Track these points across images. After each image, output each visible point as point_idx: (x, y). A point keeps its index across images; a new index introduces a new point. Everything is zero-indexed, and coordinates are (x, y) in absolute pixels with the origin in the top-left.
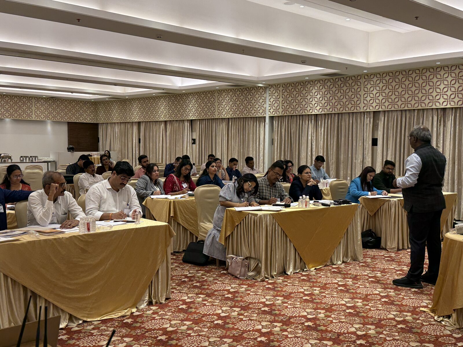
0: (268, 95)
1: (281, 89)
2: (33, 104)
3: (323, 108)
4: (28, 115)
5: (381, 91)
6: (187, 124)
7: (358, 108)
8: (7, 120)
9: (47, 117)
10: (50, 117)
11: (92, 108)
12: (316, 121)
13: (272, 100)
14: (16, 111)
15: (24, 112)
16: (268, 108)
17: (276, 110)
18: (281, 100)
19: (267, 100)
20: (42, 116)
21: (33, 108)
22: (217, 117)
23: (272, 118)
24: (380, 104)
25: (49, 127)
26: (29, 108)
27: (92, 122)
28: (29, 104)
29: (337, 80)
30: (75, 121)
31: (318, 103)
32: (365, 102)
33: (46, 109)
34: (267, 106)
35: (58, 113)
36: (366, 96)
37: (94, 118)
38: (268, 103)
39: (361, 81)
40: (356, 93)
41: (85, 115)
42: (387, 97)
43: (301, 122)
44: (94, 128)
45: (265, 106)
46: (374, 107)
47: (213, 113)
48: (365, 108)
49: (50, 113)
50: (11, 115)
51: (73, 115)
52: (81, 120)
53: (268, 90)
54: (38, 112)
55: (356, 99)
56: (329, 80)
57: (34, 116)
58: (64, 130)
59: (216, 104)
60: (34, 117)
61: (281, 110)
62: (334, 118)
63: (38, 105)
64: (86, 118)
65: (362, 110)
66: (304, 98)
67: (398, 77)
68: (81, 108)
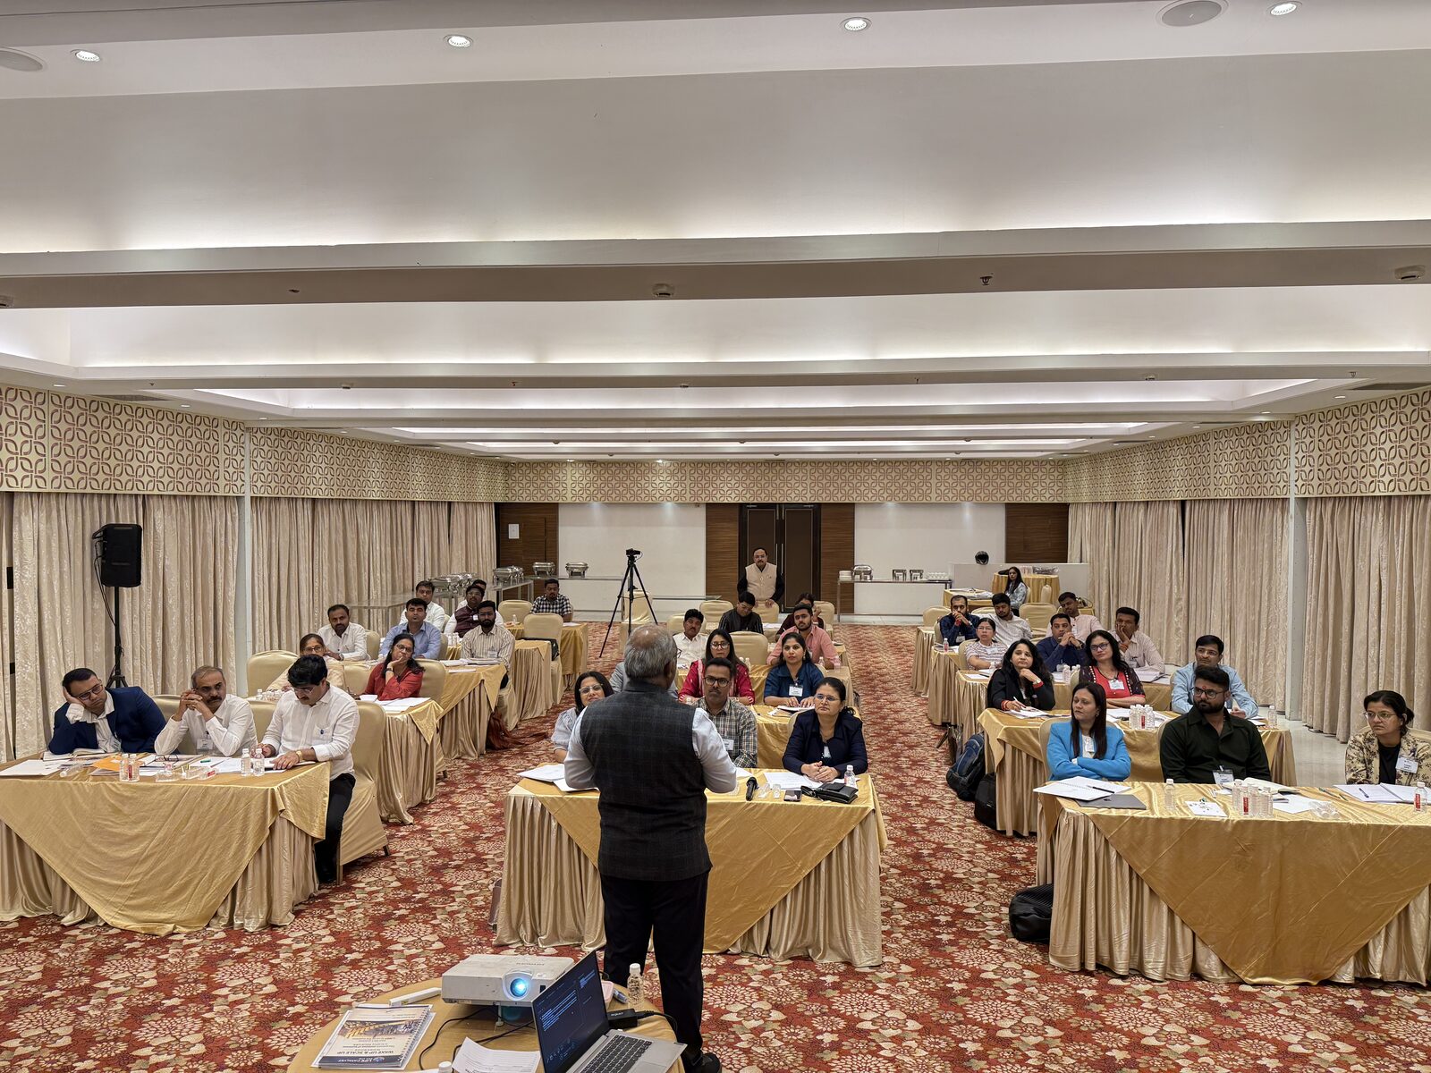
2: (934, 472)
4: (924, 495)
6: (1173, 510)
8: (890, 505)
9: (959, 495)
10: (966, 495)
11: (1056, 474)
14: (901, 488)
15: (917, 488)
20: (950, 495)
21: (934, 481)
25: (968, 513)
26: (925, 481)
27: (1056, 501)
28: (925, 474)
30: (1018, 501)
33: (958, 481)
35: (982, 488)
37: (1060, 491)
41: (1039, 488)
44: (1059, 513)
49: (966, 488)
50: (892, 496)
51: (1015, 488)
52: (1032, 498)
54: (943, 488)
57: (934, 495)
58: (998, 519)
60: (934, 498)
63: (943, 474)
64: (1043, 493)
68: (1031, 473)
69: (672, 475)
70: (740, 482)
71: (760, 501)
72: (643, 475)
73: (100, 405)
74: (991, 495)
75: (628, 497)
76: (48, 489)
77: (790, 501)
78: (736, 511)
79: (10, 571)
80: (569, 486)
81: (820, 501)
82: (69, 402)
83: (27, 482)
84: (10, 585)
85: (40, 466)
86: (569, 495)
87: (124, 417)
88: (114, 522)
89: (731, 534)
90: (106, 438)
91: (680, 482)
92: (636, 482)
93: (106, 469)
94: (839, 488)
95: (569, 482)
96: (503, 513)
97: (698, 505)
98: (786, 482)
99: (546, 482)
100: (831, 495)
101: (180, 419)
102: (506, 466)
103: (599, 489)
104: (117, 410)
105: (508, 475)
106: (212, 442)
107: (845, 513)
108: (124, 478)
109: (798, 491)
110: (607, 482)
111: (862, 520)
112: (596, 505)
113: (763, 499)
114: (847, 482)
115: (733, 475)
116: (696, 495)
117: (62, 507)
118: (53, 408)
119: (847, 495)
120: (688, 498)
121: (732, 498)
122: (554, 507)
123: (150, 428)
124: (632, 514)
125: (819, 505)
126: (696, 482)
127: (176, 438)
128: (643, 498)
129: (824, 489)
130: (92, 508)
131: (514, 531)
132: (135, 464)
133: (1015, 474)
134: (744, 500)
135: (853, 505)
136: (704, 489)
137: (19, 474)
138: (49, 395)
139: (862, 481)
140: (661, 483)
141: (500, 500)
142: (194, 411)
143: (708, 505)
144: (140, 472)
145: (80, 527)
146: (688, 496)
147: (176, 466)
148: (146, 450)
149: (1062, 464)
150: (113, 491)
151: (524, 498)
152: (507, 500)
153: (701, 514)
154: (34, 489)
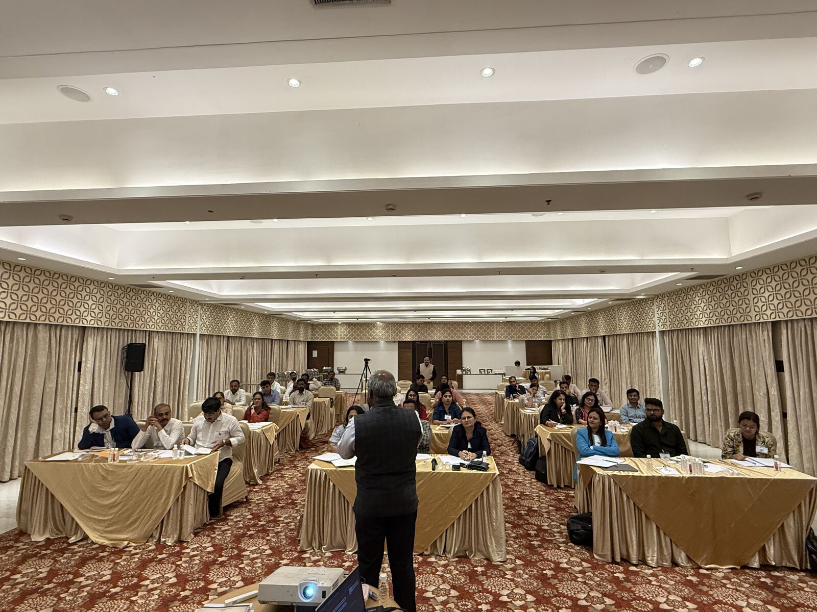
0: (655, 307)
1: (666, 299)
2: (495, 328)
3: (709, 319)
4: (491, 337)
5: (775, 292)
6: (600, 340)
7: (749, 318)
8: (477, 341)
9: (506, 337)
10: (509, 337)
12: (705, 335)
13: (659, 312)
14: (482, 334)
15: (488, 334)
16: (657, 322)
17: (664, 324)
18: (667, 311)
19: (656, 313)
20: (502, 337)
21: (495, 331)
22: (618, 333)
23: (662, 333)
24: (776, 311)
25: (510, 345)
26: (491, 331)
27: (546, 340)
28: (491, 328)
29: (720, 282)
30: (530, 339)
31: (703, 312)
32: (757, 309)
33: (505, 331)
34: (656, 319)
35: (516, 334)
36: (756, 300)
37: (548, 335)
38: (657, 315)
39: (747, 280)
40: (744, 298)
41: (539, 334)
42: (784, 301)
43: (690, 337)
44: (548, 345)
45: (653, 319)
46: (769, 316)
47: (615, 329)
48: (758, 317)
49: (509, 334)
50: (478, 337)
51: (529, 334)
52: (536, 338)
53: (655, 301)
54: (499, 334)
55: (744, 306)
56: (711, 284)
57: (495, 337)
58: (523, 347)
59: (617, 319)
61: (668, 324)
62: (724, 332)
63: (499, 328)
64: (540, 336)
65: (754, 321)
66: (689, 308)
67: (795, 270)
68: (536, 328)
69: (384, 329)
70: (413, 332)
71: (421, 340)
72: (371, 329)
73: (132, 290)
74: (519, 337)
75: (365, 339)
76: (103, 326)
77: (434, 340)
78: (411, 344)
79: (80, 364)
80: (340, 333)
81: (447, 339)
82: (117, 288)
83: (92, 322)
84: (79, 370)
85: (100, 315)
86: (339, 338)
87: (142, 296)
88: (134, 342)
89: (410, 355)
90: (133, 304)
91: (387, 332)
92: (368, 332)
93: (132, 318)
94: (455, 334)
95: (339, 332)
96: (311, 346)
97: (394, 342)
98: (432, 332)
99: (329, 332)
100: (452, 337)
101: (169, 298)
102: (312, 325)
103: (352, 335)
104: (140, 292)
105: (313, 329)
106: (183, 309)
107: (458, 345)
108: (140, 323)
109: (438, 336)
110: (355, 332)
111: (465, 347)
112: (350, 342)
113: (423, 339)
114: (458, 331)
115: (410, 329)
116: (394, 338)
117: (109, 335)
118: (108, 289)
119: (459, 337)
120: (390, 339)
121: (409, 339)
122: (333, 343)
123: (155, 301)
124: (366, 346)
125: (447, 341)
126: (394, 332)
127: (166, 306)
128: (371, 339)
129: (449, 334)
130: (124, 336)
131: (315, 354)
132: (146, 316)
133: (529, 328)
134: (415, 340)
135: (461, 341)
136: (397, 335)
137: (89, 318)
138: (107, 284)
139: (465, 331)
140: (379, 333)
141: (309, 340)
142: (176, 295)
143: (398, 341)
144: (148, 320)
145: (117, 343)
146: (390, 338)
147: (165, 319)
148: (152, 311)
149: (549, 324)
150: (134, 328)
151: (320, 339)
152: (312, 340)
153: (396, 346)
154: (96, 325)
